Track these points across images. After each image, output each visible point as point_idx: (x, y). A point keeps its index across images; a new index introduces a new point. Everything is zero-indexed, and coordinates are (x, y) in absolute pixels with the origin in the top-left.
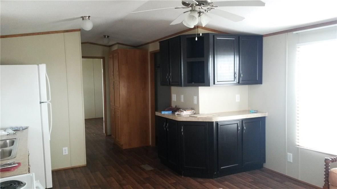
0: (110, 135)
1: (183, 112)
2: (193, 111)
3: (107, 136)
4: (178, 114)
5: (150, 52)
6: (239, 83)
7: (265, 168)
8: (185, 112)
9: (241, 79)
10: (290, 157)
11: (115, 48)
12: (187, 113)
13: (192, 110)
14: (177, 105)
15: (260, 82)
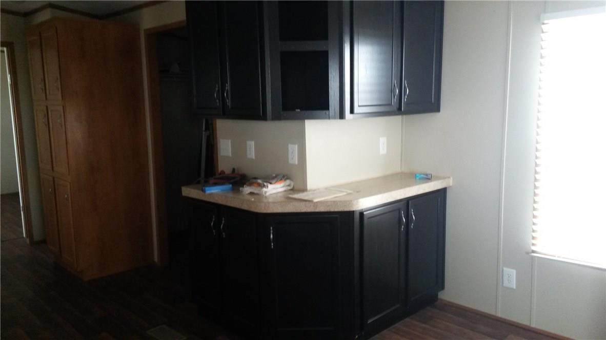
0: (44, 242)
1: (264, 186)
2: (288, 182)
3: (34, 243)
4: (251, 193)
5: (145, 30)
6: (400, 109)
7: (442, 300)
8: (270, 186)
9: (404, 99)
10: (510, 277)
11: (45, 16)
12: (274, 189)
13: (285, 180)
14: (236, 168)
15: (434, 107)
